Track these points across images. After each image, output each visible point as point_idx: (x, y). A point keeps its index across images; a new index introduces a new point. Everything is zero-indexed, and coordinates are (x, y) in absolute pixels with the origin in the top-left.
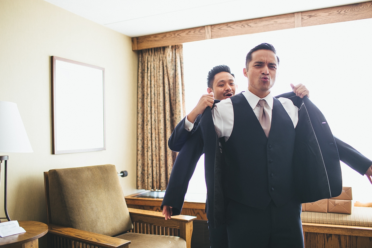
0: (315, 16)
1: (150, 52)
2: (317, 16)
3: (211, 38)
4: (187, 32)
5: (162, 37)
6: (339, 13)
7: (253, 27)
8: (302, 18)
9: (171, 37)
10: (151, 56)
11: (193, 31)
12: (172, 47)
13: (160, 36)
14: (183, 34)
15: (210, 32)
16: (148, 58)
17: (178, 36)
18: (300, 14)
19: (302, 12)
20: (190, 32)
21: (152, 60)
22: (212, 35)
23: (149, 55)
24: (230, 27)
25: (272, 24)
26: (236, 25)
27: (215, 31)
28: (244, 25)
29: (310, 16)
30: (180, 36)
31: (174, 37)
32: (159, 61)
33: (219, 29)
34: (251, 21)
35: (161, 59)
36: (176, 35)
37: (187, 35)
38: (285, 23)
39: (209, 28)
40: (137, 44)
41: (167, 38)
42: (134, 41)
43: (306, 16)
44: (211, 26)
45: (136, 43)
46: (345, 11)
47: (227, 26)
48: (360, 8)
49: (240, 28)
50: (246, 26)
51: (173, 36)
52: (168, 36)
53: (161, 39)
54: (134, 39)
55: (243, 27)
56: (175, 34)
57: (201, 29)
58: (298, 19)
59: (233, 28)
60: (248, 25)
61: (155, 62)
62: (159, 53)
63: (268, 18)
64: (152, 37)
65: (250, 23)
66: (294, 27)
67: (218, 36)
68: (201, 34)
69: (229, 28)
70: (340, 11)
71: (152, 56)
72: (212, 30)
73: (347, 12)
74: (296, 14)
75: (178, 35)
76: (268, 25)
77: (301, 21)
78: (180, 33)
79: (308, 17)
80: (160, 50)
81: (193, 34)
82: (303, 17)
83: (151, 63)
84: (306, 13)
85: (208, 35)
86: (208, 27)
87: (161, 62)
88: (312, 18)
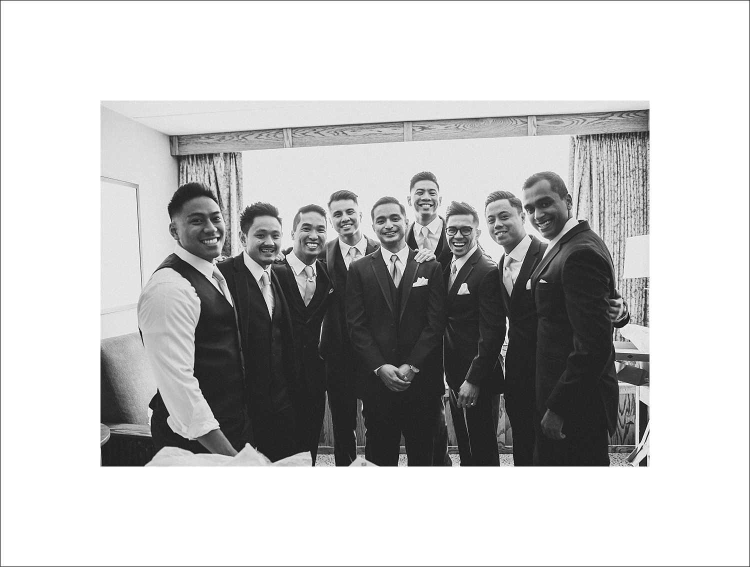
0: (429, 129)
1: (190, 160)
2: (431, 129)
3: (292, 147)
4: (257, 134)
5: (218, 139)
6: (457, 128)
7: (350, 136)
8: (413, 130)
9: (233, 140)
10: (192, 165)
11: (266, 134)
12: (225, 154)
13: (216, 138)
14: (251, 138)
15: (290, 137)
16: (187, 167)
17: (243, 140)
18: (411, 124)
19: (413, 122)
20: (261, 135)
21: (194, 171)
22: (292, 142)
23: (189, 163)
24: (318, 133)
25: (376, 134)
26: (327, 131)
27: (297, 136)
28: (337, 132)
29: (423, 128)
30: (246, 140)
31: (237, 141)
32: (203, 173)
33: (304, 134)
34: (348, 127)
35: (206, 170)
36: (240, 137)
37: (256, 139)
38: (392, 134)
39: (290, 132)
40: (179, 146)
41: (227, 141)
42: (174, 141)
43: (418, 128)
44: (292, 129)
45: (177, 144)
46: (464, 126)
47: (315, 132)
48: (481, 124)
49: (333, 136)
50: (341, 133)
51: (235, 139)
52: (227, 137)
53: (218, 142)
54: (174, 138)
55: (336, 134)
56: (238, 136)
57: (277, 133)
58: (407, 130)
59: (323, 135)
60: (344, 133)
61: (198, 175)
62: (203, 161)
63: (370, 126)
64: (203, 138)
65: (347, 130)
66: (404, 141)
67: (302, 145)
68: (277, 139)
69: (317, 135)
70: (458, 125)
71: (194, 165)
72: (293, 135)
73: (467, 127)
74: (406, 123)
75: (243, 138)
76: (370, 134)
77: (411, 134)
78: (246, 136)
79: (421, 129)
80: (205, 157)
81: (266, 138)
82: (414, 128)
83: (191, 175)
84: (418, 123)
85: (287, 142)
86: (288, 130)
87: (207, 175)
88: (425, 131)
